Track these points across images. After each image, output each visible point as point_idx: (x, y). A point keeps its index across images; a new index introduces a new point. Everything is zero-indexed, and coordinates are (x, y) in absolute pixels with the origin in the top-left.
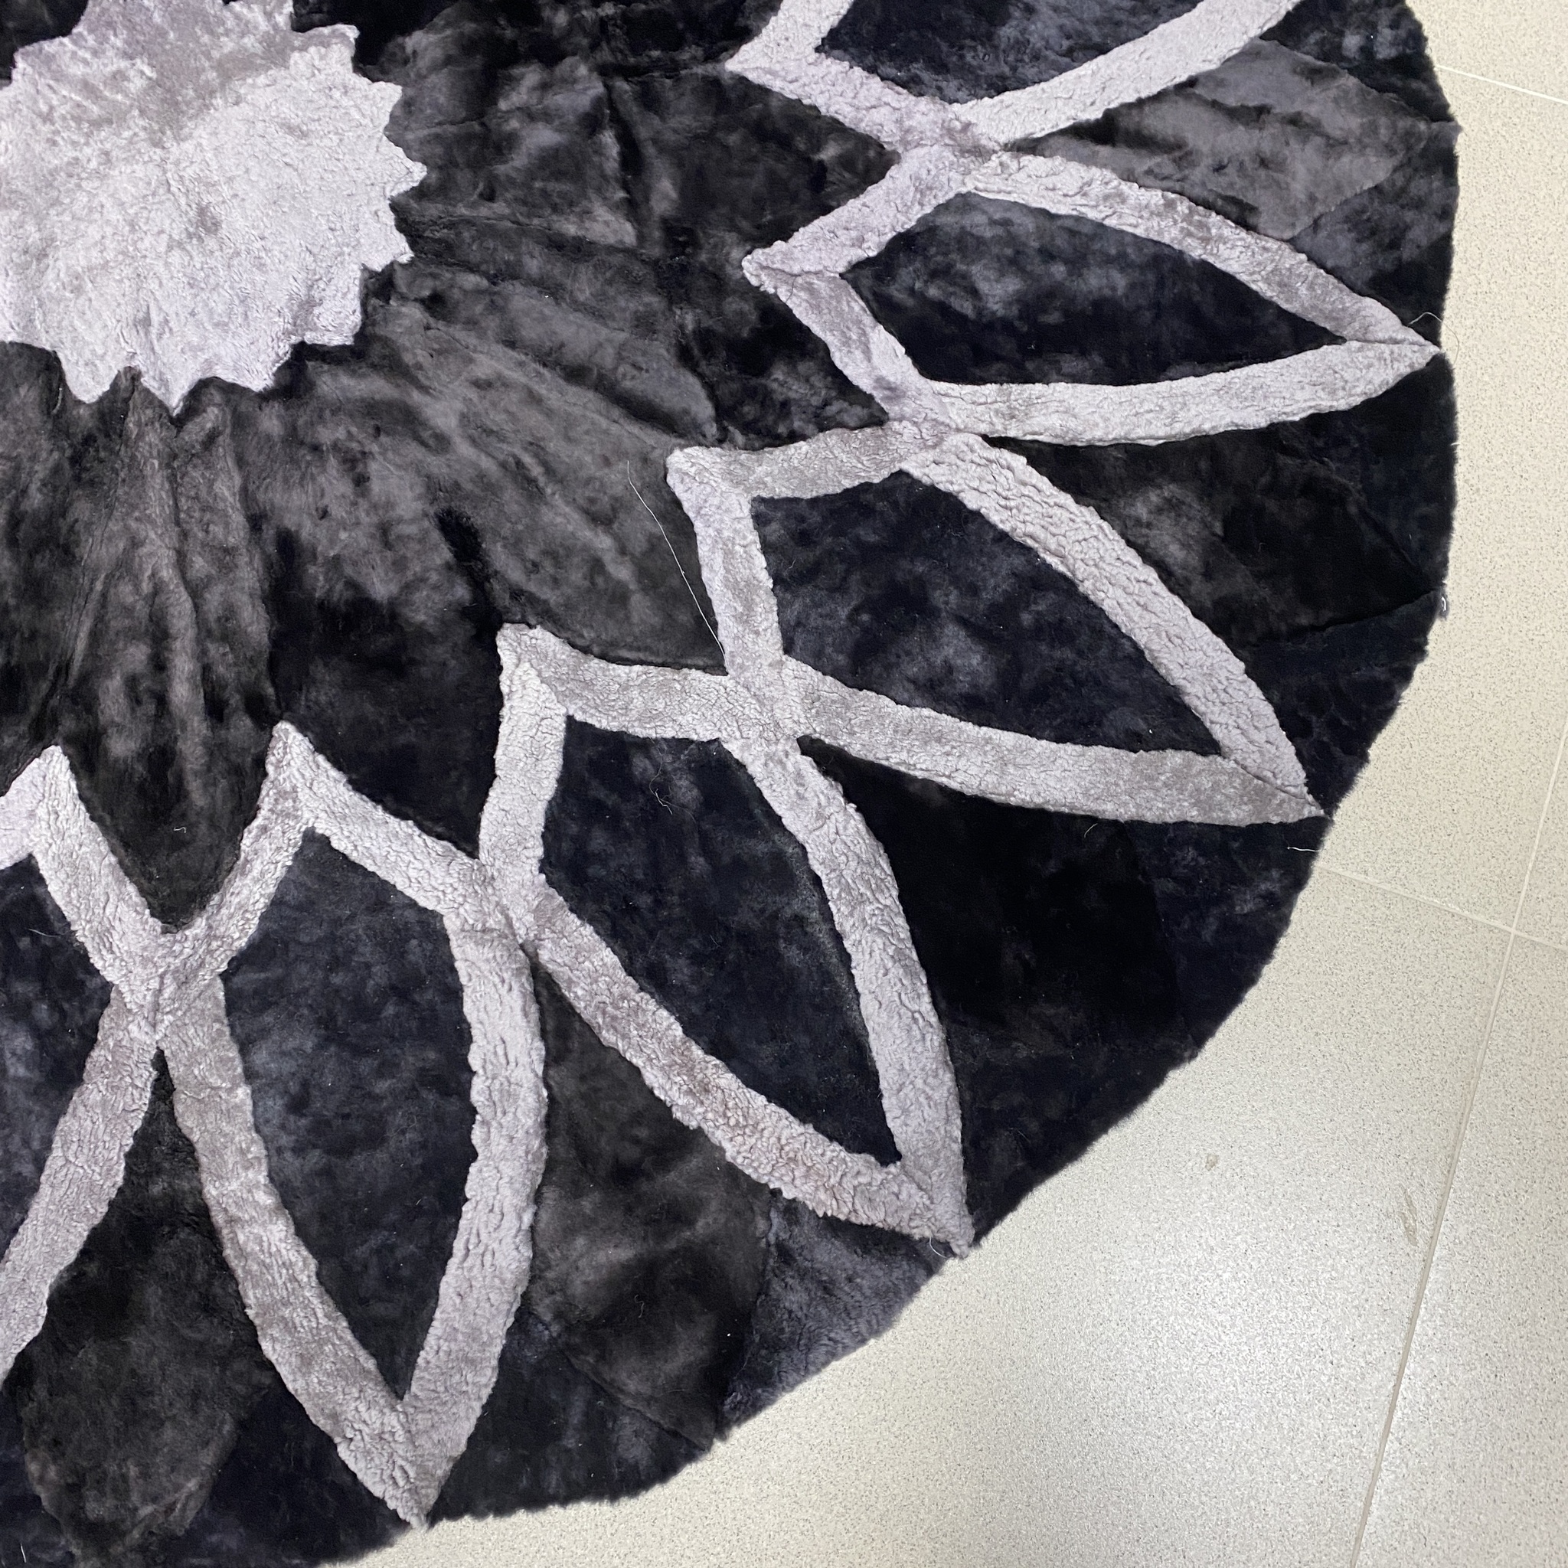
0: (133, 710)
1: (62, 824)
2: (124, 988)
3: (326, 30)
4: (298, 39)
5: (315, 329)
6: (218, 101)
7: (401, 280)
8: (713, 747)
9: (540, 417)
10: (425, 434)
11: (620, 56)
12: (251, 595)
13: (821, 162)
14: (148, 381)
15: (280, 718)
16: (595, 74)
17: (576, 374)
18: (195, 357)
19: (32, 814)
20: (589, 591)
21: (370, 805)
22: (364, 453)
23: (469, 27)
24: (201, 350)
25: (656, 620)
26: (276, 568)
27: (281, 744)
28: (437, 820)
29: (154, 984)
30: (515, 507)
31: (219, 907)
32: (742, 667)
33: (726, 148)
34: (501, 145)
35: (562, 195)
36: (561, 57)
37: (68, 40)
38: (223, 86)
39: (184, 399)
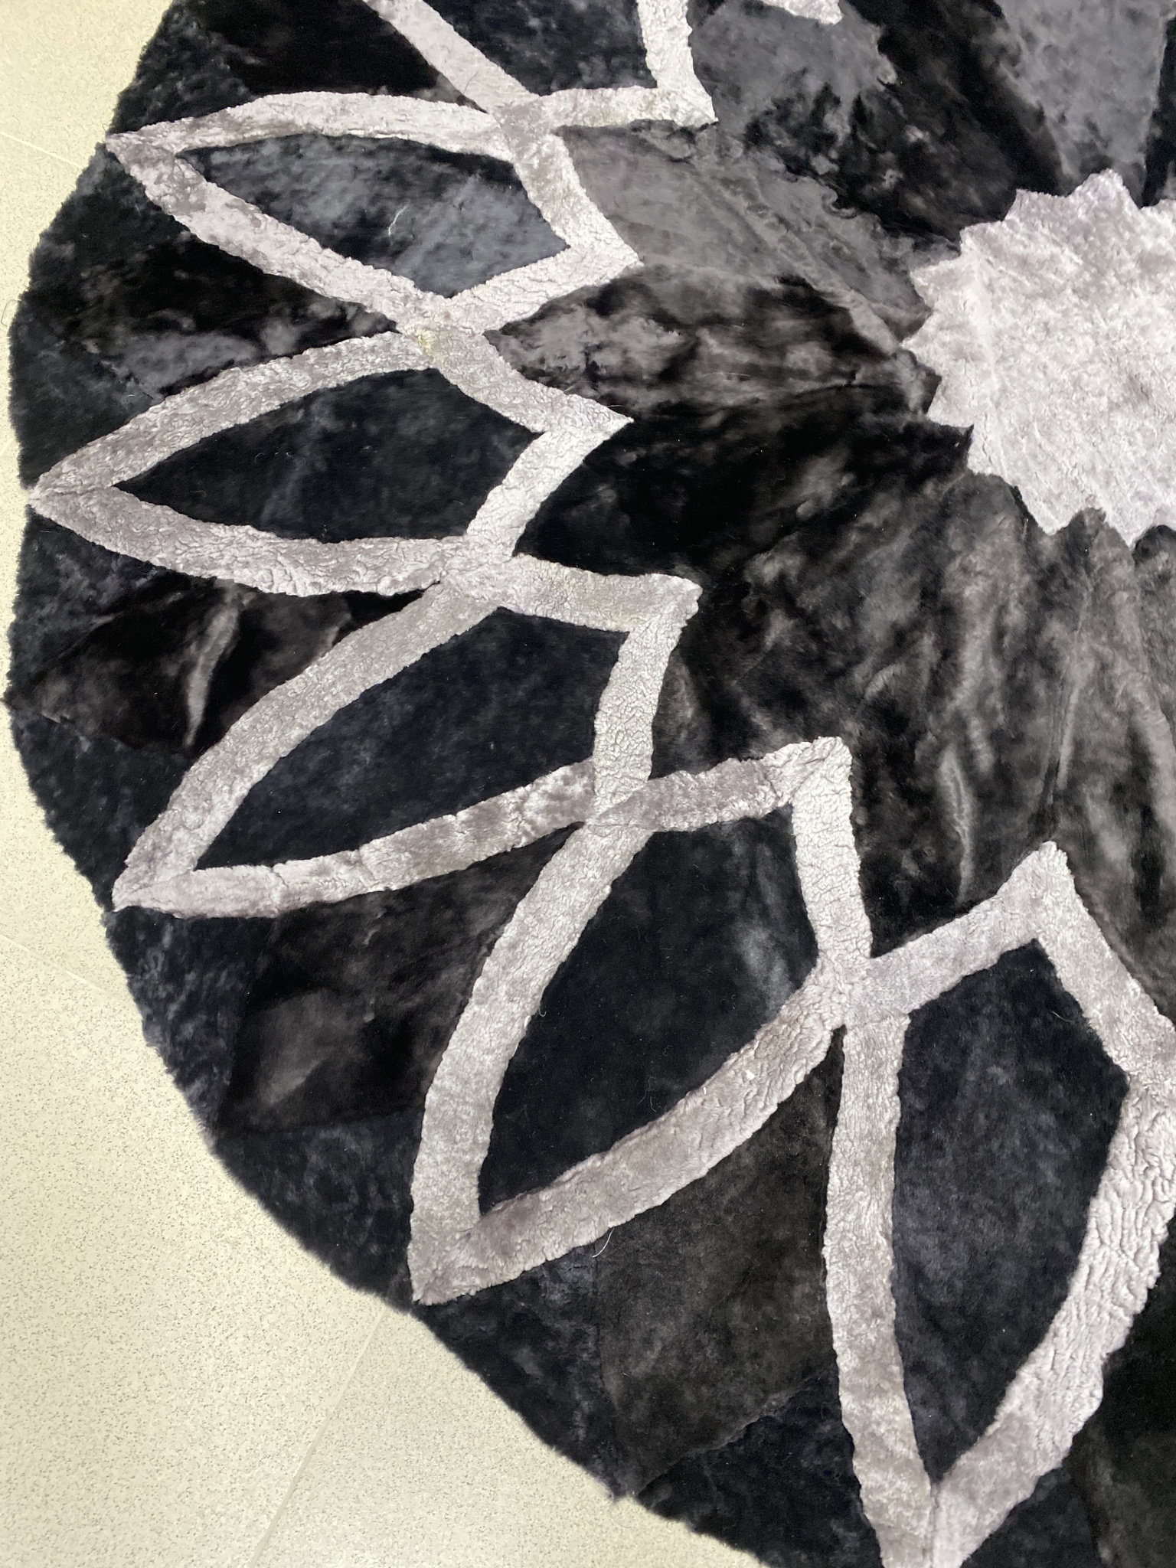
14: (1111, 521)
18: (1146, 506)
19: (1036, 902)
24: (1151, 500)
37: (1004, 224)
38: (1141, 277)
39: (1138, 543)
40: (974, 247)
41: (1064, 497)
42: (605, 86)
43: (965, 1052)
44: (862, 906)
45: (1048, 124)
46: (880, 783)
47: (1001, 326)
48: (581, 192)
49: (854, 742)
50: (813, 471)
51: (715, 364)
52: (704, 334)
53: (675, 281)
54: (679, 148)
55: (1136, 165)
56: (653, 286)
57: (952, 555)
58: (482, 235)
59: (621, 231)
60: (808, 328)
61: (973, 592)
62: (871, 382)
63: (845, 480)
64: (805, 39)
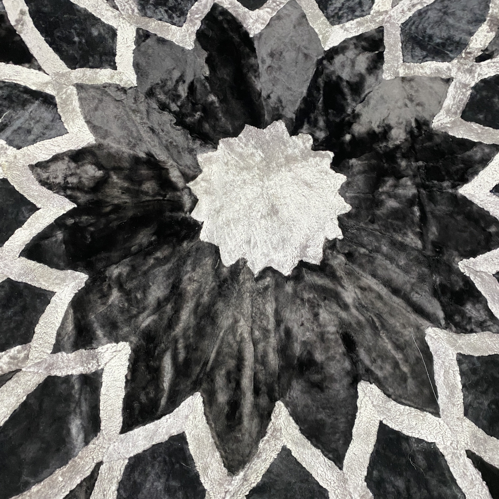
0: (228, 385)
1: (197, 423)
2: (211, 493)
3: (323, 152)
4: (313, 153)
5: (306, 257)
6: (283, 169)
7: (338, 245)
8: (432, 445)
9: (381, 305)
10: (341, 303)
11: (423, 181)
12: (274, 349)
13: (490, 233)
14: (249, 264)
15: (279, 399)
16: (414, 186)
17: (396, 291)
18: (265, 258)
19: (187, 417)
20: (393, 374)
21: (306, 440)
22: (318, 305)
23: (374, 162)
24: (268, 256)
25: (416, 390)
26: (284, 341)
27: (278, 410)
28: (329, 452)
30: (369, 336)
31: (248, 469)
32: (446, 415)
33: (456, 220)
34: (379, 204)
35: (397, 226)
36: (402, 177)
37: (236, 139)
38: (285, 165)
39: (260, 273)
40: (223, 146)
41: (235, 252)
42: (97, 67)
43: (147, 475)
44: (121, 413)
45: (262, 99)
46: (139, 363)
47: (227, 180)
48: (79, 110)
49: (132, 345)
50: (142, 233)
51: (114, 185)
52: (112, 173)
53: (105, 151)
54: (120, 96)
55: (291, 119)
56: (97, 152)
57: (187, 272)
58: (37, 125)
59: (90, 128)
60: (152, 175)
61: (190, 288)
62: (172, 199)
63: (153, 238)
64: (178, 55)
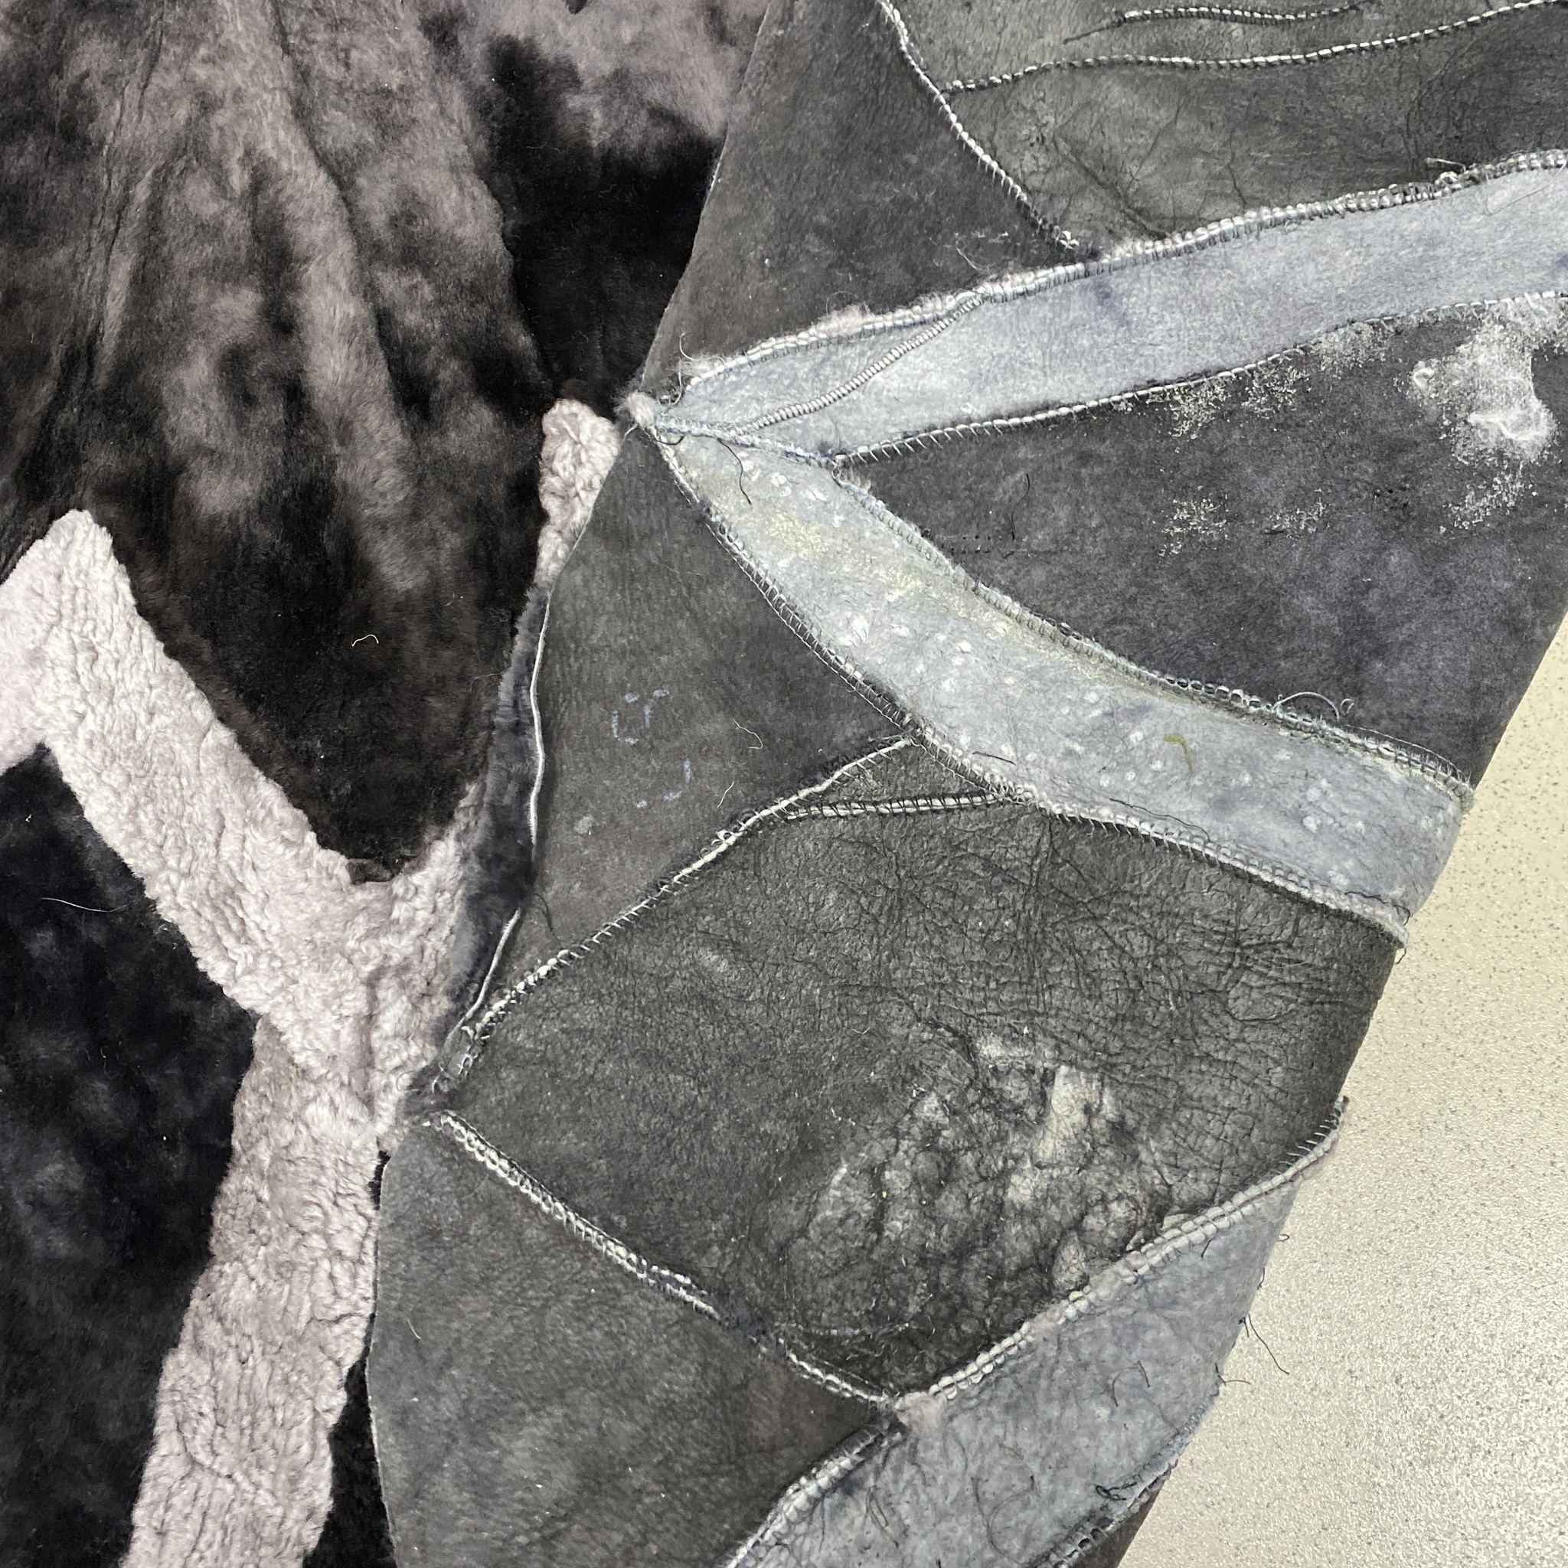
1: (106, 670)
2: (283, 1019)
15: (557, 395)
26: (499, 108)
29: (356, 1002)
